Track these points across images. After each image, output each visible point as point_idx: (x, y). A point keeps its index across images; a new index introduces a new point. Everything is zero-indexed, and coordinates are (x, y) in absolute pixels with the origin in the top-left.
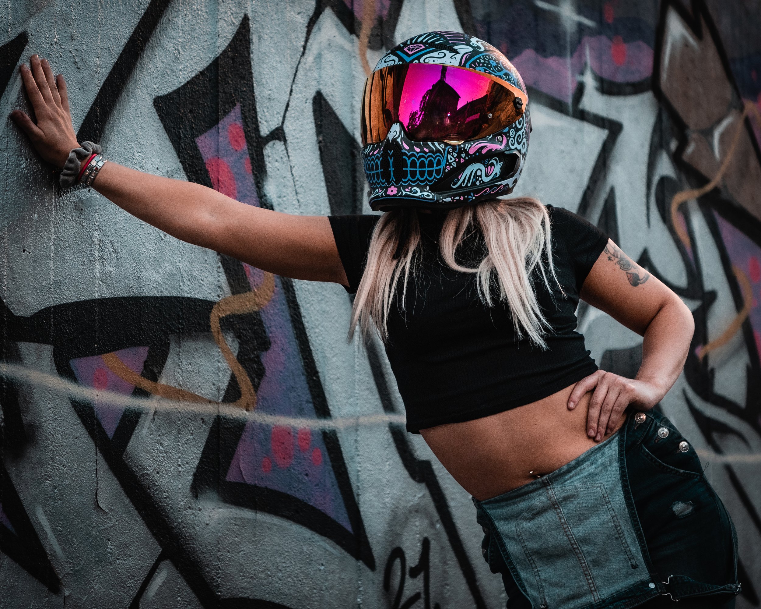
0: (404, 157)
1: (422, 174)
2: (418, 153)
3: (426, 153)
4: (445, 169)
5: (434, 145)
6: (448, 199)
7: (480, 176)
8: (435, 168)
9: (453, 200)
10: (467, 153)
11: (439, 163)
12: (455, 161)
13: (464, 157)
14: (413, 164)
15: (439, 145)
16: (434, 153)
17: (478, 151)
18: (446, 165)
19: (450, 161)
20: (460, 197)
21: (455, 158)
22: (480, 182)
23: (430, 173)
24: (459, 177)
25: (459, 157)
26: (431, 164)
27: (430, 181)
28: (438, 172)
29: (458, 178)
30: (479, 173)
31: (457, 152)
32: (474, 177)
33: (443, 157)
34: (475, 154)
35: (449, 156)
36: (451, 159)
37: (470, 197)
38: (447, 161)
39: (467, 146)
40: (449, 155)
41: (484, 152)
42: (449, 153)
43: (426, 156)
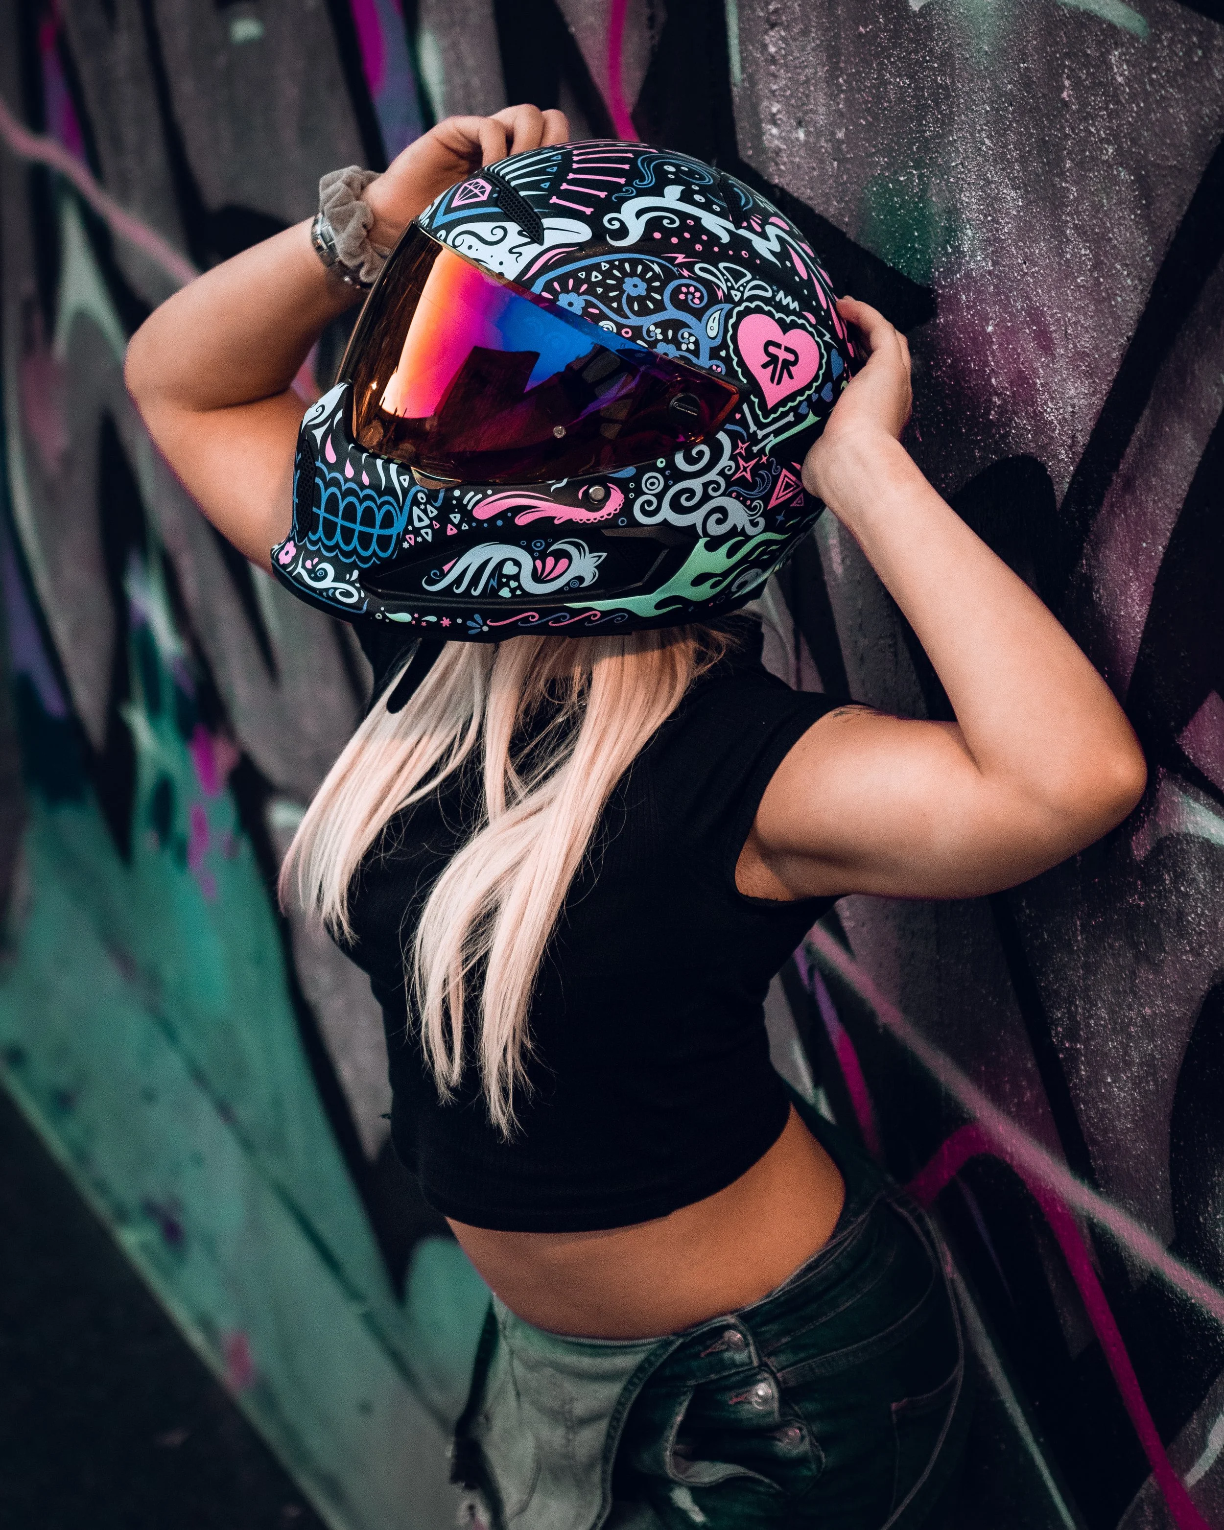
0: (318, 480)
1: (347, 534)
2: (346, 480)
3: (362, 487)
4: (401, 539)
5: (386, 470)
6: (404, 617)
7: (516, 577)
8: (376, 531)
9: (418, 620)
10: (467, 515)
11: (388, 521)
12: (430, 526)
13: (456, 521)
14: (332, 505)
15: (399, 474)
16: (381, 494)
17: (502, 515)
18: (406, 531)
19: (417, 524)
20: (440, 619)
21: (431, 519)
22: (513, 591)
23: (366, 540)
24: (446, 568)
25: (443, 518)
26: (368, 518)
27: (365, 560)
28: (384, 542)
29: (442, 571)
30: (509, 569)
31: (438, 504)
32: (492, 575)
33: (401, 509)
34: (492, 520)
35: (416, 511)
36: (420, 520)
37: (470, 623)
38: (410, 521)
39: (471, 498)
40: (415, 508)
41: (522, 520)
42: (416, 502)
43: (361, 495)
